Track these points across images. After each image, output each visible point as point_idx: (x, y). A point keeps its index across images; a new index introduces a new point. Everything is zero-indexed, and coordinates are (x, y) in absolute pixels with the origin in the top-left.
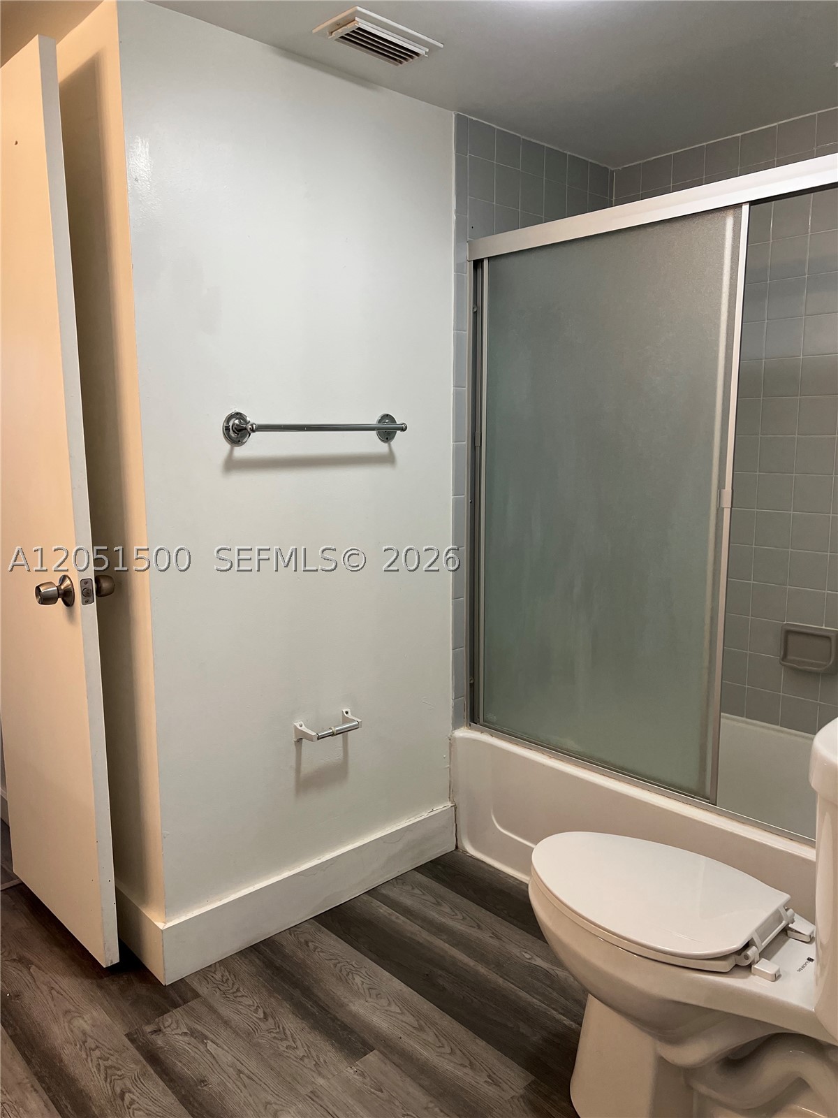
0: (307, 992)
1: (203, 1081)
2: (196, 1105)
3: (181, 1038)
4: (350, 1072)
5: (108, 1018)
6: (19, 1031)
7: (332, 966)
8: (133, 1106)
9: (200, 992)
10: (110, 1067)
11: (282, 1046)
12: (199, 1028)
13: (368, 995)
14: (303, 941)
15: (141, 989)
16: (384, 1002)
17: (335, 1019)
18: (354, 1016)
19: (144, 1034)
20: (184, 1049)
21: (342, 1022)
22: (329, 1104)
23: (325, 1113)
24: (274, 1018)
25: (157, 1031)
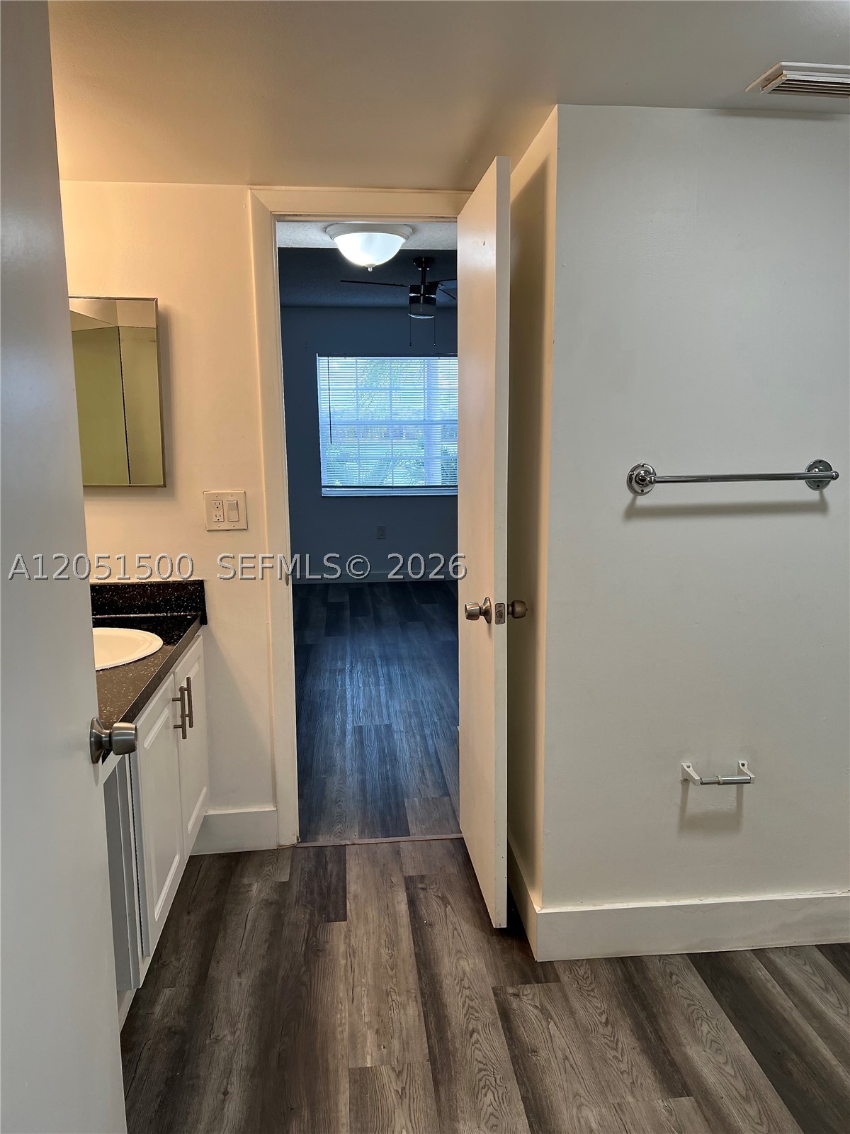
0: (652, 1018)
1: (535, 1052)
2: (522, 1067)
3: (532, 1009)
4: (660, 1104)
5: (485, 969)
6: (422, 953)
7: (686, 1005)
8: (476, 1045)
9: (562, 979)
10: (472, 1007)
11: (610, 1054)
12: (549, 1007)
13: (708, 1046)
14: (668, 971)
15: (517, 956)
16: (721, 1059)
17: (666, 1052)
18: (687, 1059)
19: (506, 993)
20: (531, 1019)
21: (673, 1059)
22: (628, 1121)
23: (622, 1127)
24: (613, 1027)
25: (516, 995)
